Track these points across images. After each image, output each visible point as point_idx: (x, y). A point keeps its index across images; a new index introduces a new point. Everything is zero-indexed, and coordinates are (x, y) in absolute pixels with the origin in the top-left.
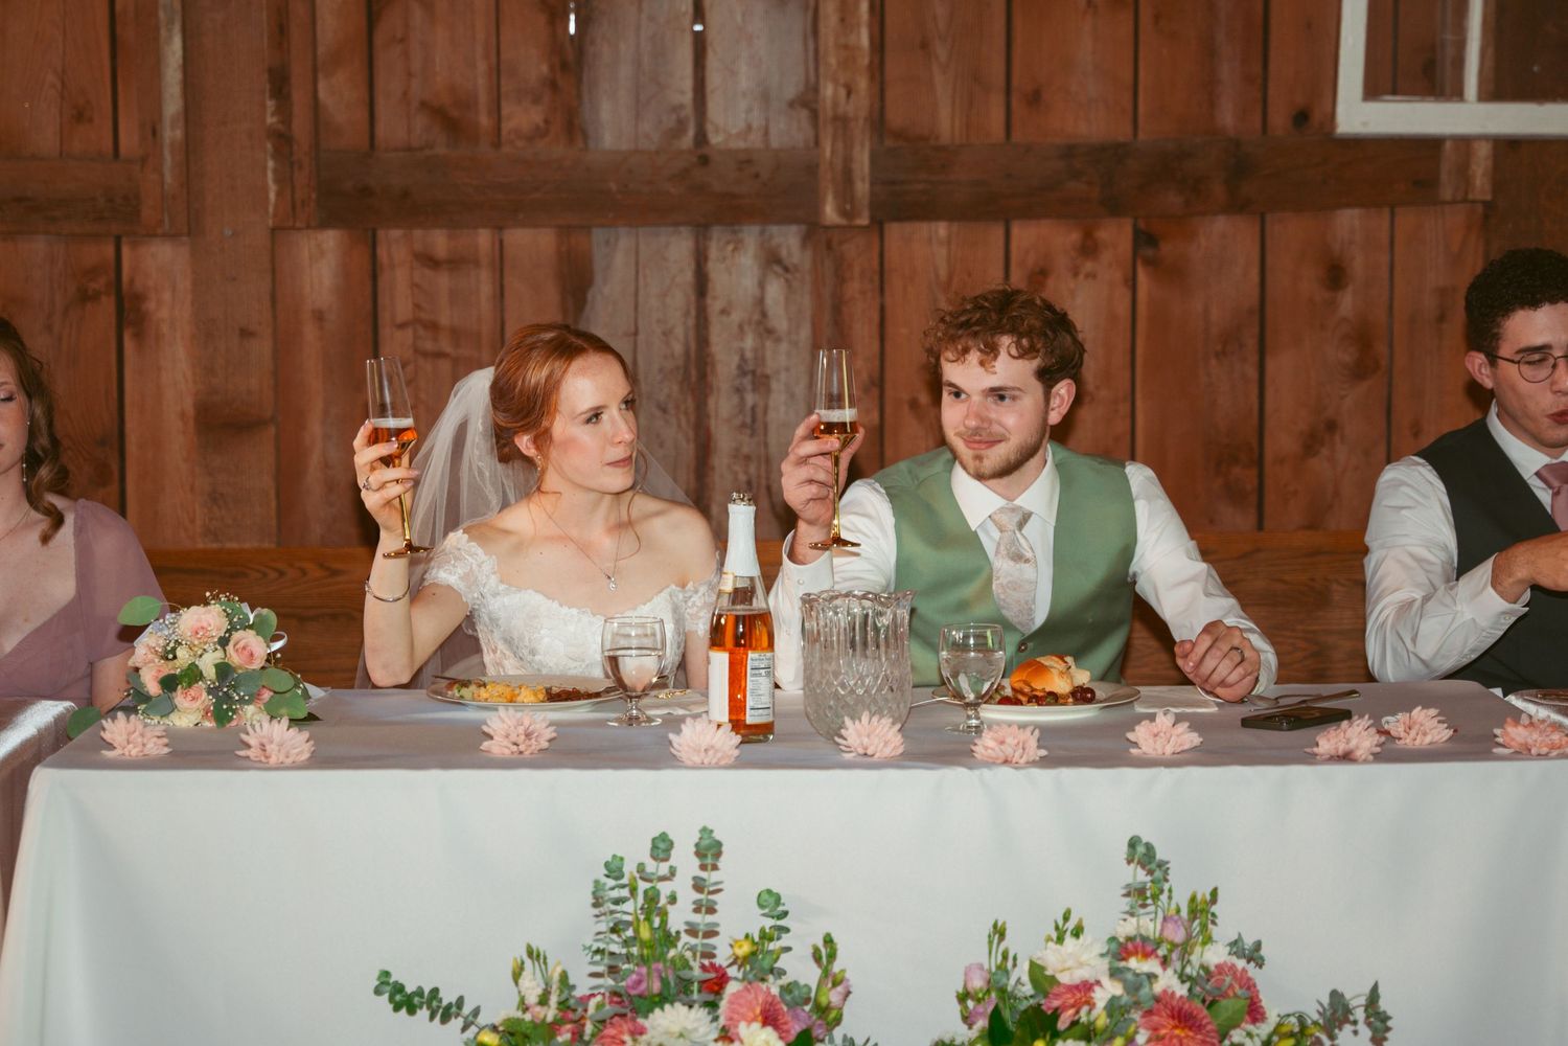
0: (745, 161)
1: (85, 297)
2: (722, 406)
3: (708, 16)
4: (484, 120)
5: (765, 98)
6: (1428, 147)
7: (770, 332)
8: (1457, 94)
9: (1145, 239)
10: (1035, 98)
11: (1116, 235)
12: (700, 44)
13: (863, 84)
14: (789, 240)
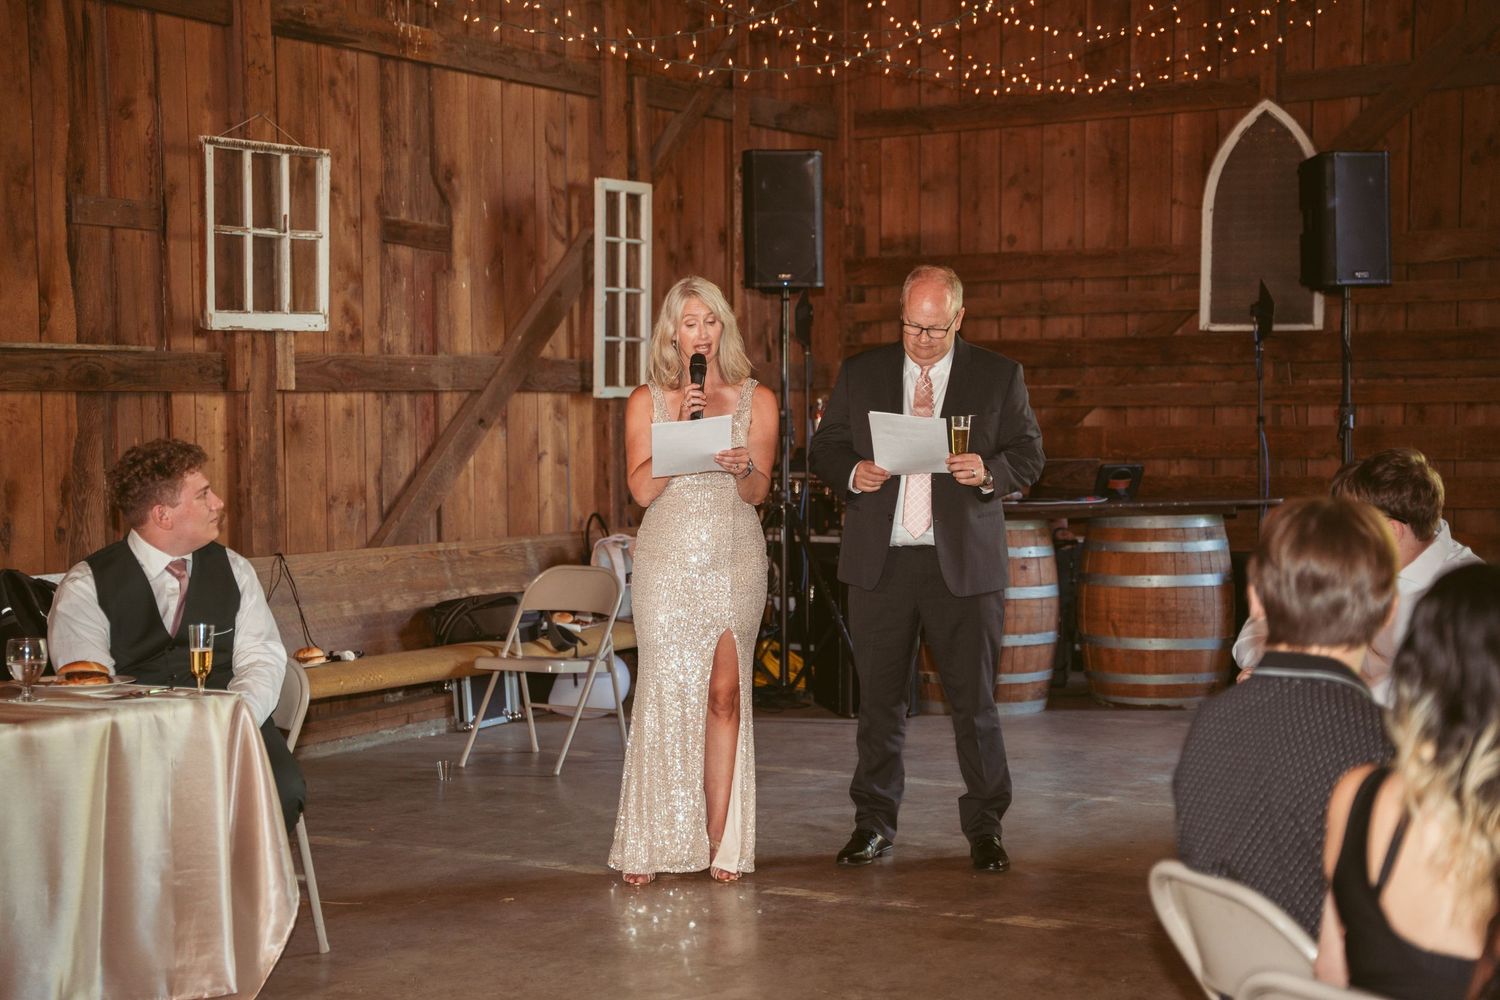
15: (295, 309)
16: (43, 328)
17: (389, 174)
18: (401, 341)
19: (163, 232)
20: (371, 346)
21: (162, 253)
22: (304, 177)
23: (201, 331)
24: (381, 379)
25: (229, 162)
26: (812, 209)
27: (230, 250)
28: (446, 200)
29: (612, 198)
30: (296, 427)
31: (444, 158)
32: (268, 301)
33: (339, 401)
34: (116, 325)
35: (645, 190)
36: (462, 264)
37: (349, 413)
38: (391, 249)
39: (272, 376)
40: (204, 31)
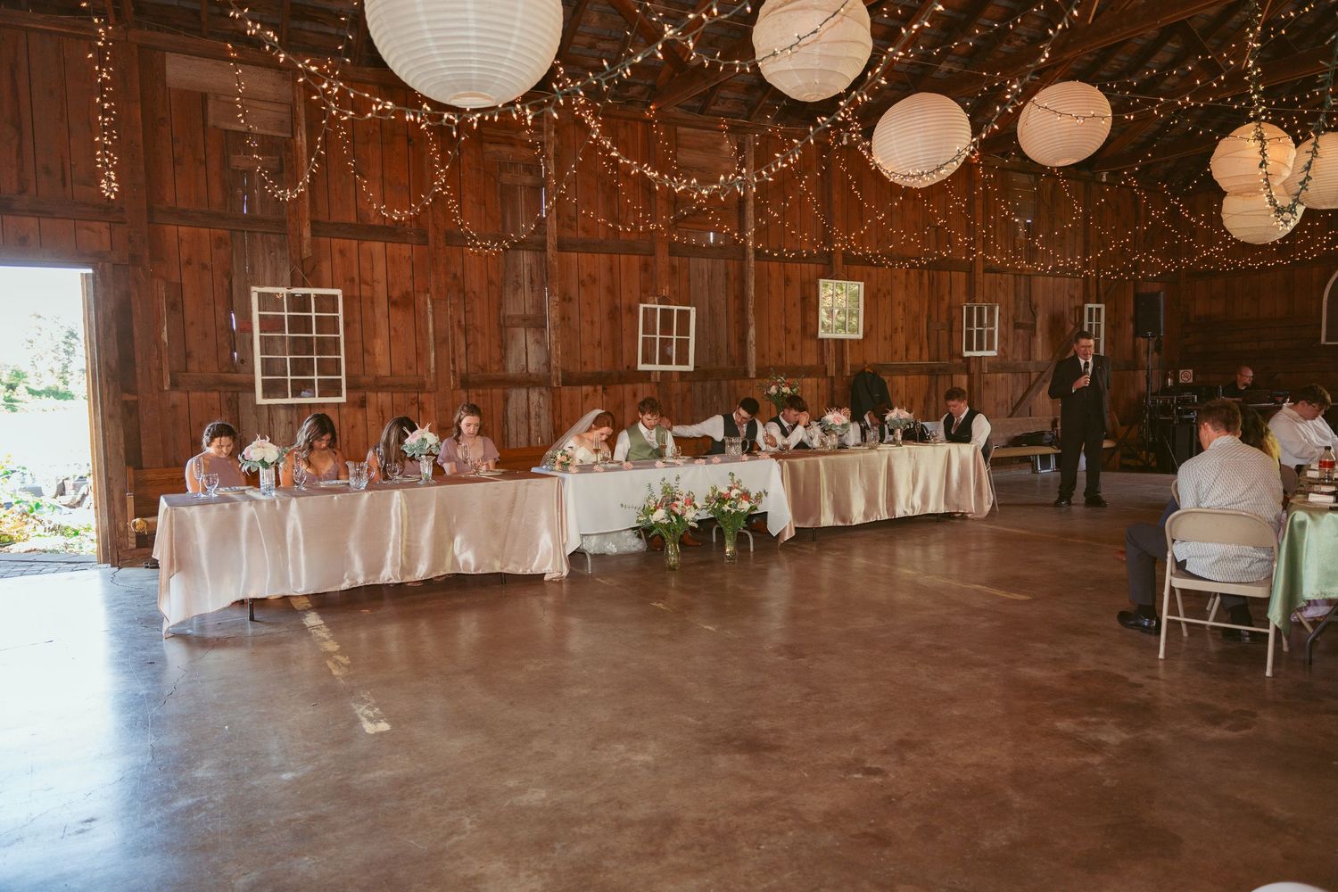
0: (537, 375)
1: (412, 404)
2: (533, 421)
3: (529, 349)
4: (488, 368)
5: (539, 363)
6: (649, 372)
7: (540, 407)
8: (655, 363)
9: (604, 389)
10: (585, 363)
11: (600, 388)
12: (526, 352)
13: (560, 361)
14: (544, 390)
15: (987, 350)
16: (920, 359)
17: (1017, 308)
18: (1019, 357)
19: (951, 331)
20: (1010, 359)
21: (951, 336)
22: (991, 312)
23: (961, 356)
24: (1014, 370)
25: (970, 310)
26: (1160, 310)
27: (970, 334)
28: (1034, 316)
29: (1091, 310)
30: (987, 383)
31: (1034, 301)
32: (980, 348)
33: (1000, 375)
34: (938, 355)
35: (1102, 306)
36: (1039, 334)
37: (1003, 379)
38: (1017, 331)
39: (981, 369)
40: (964, 274)
